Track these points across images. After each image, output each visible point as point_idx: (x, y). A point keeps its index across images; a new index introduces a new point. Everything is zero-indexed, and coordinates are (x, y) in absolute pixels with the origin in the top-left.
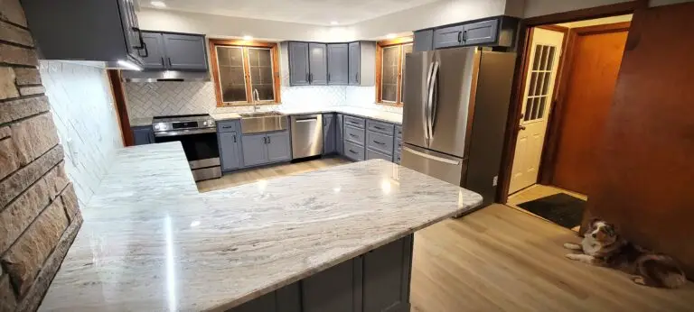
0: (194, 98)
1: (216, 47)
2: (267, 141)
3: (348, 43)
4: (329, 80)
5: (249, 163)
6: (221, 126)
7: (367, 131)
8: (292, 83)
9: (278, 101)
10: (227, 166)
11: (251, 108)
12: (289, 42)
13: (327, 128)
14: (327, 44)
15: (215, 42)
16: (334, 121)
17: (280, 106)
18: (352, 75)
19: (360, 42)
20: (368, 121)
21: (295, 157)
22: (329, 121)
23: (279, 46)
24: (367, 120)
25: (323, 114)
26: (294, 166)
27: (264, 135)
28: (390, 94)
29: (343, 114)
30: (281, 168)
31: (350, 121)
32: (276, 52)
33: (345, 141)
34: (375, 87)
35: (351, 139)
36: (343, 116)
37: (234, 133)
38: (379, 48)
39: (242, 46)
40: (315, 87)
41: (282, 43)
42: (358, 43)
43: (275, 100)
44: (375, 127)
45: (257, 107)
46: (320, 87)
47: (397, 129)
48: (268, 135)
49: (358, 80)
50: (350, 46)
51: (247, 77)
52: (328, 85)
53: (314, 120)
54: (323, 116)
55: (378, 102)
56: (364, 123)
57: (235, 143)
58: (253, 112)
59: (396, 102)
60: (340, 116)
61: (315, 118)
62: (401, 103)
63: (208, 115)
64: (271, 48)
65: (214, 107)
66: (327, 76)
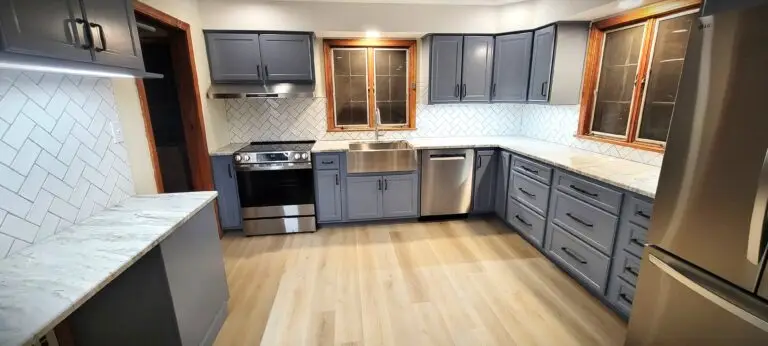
0: (300, 120)
1: (332, 49)
2: (382, 186)
3: (533, 31)
4: (493, 94)
5: (354, 215)
6: (318, 160)
7: (555, 192)
8: (433, 100)
9: (411, 127)
10: (323, 218)
11: (373, 134)
12: (432, 36)
13: (481, 172)
14: (495, 36)
15: (330, 43)
16: (494, 160)
17: (413, 134)
18: (536, 87)
20: (557, 172)
21: (423, 214)
22: (486, 160)
23: (419, 43)
24: (554, 170)
25: (476, 150)
26: (420, 228)
29: (512, 153)
30: (400, 228)
31: (523, 167)
32: (415, 53)
33: (510, 199)
34: (579, 106)
35: (521, 197)
36: (510, 156)
37: (336, 172)
38: (597, 32)
39: (367, 47)
40: (471, 106)
41: (424, 39)
42: (552, 28)
43: (407, 124)
44: (572, 187)
45: (380, 133)
46: (478, 105)
47: (632, 202)
48: (385, 177)
49: (545, 95)
50: (536, 35)
51: (371, 91)
52: (491, 102)
53: (462, 158)
54: (476, 153)
55: (584, 134)
56: (549, 174)
57: (338, 187)
58: (374, 141)
59: (625, 137)
60: (505, 155)
61: (464, 156)
62: (637, 139)
63: (313, 142)
64: (407, 47)
65: (323, 131)
66: (491, 88)
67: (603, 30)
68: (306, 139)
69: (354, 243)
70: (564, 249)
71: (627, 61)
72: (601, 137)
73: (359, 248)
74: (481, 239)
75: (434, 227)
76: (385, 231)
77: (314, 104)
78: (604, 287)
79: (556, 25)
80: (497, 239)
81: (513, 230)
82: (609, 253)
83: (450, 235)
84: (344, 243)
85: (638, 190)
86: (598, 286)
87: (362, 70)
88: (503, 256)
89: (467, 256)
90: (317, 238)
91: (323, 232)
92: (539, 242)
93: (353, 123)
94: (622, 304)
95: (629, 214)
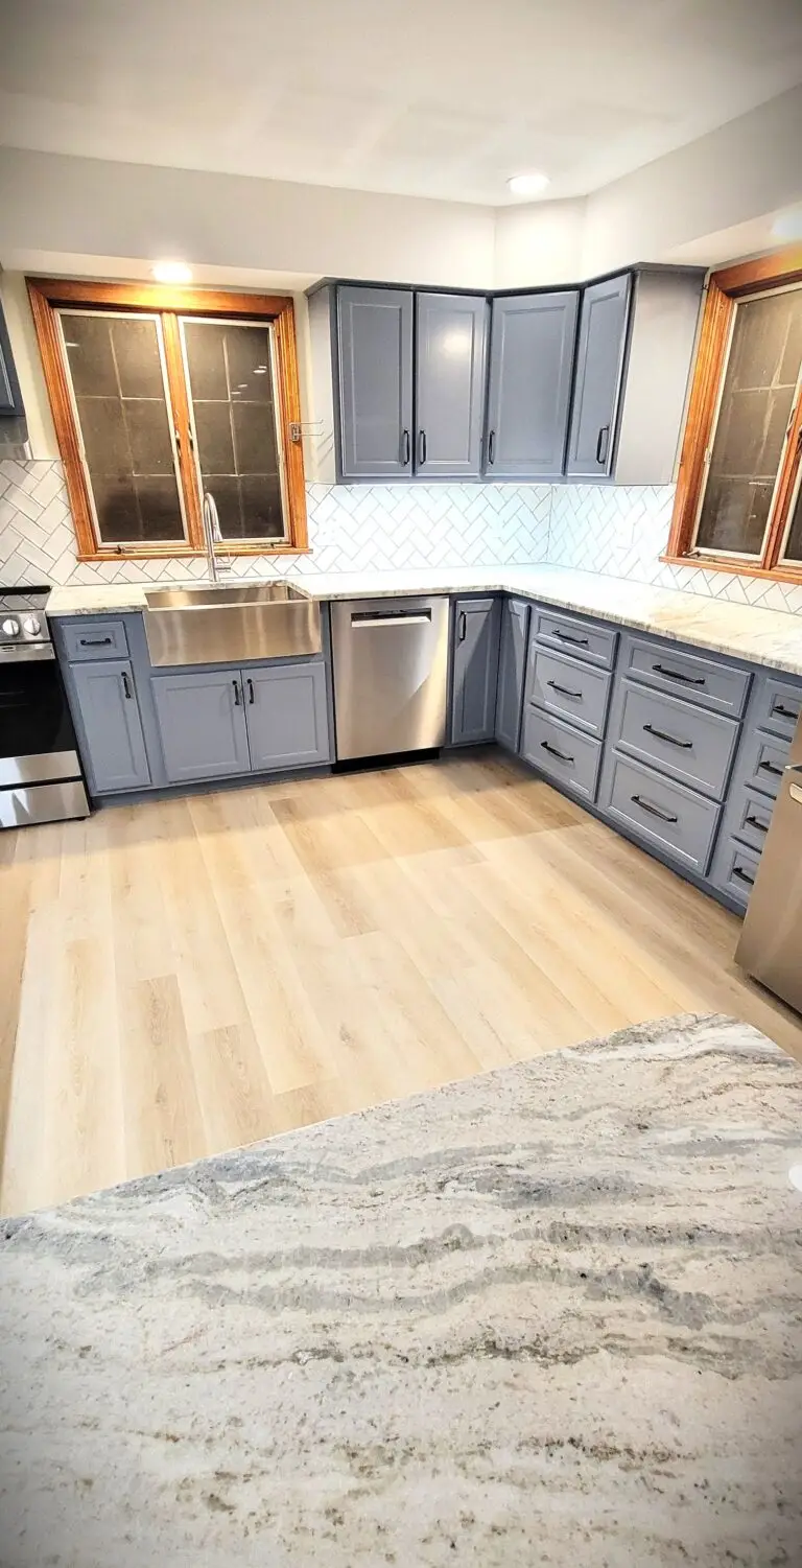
1: (57, 313)
2: (243, 695)
3: (580, 289)
4: (487, 456)
5: (182, 770)
6: (71, 637)
7: (622, 682)
8: (347, 472)
9: (297, 544)
10: (102, 783)
11: (200, 566)
12: (337, 285)
13: (465, 652)
14: (491, 297)
15: (48, 292)
16: (493, 625)
17: (304, 562)
18: (583, 442)
19: (632, 273)
20: (628, 639)
21: (342, 756)
22: (476, 623)
23: (301, 304)
24: (622, 635)
25: (454, 598)
26: (339, 786)
27: (235, 675)
28: (733, 517)
29: (532, 603)
30: (292, 791)
31: (557, 634)
32: (292, 336)
33: (527, 706)
34: (672, 488)
35: (553, 702)
36: (530, 610)
37: (125, 666)
38: (720, 298)
39: (160, 311)
40: (437, 488)
41: (312, 294)
42: (624, 279)
43: (286, 538)
44: (658, 668)
45: (219, 562)
46: (454, 488)
47: (767, 689)
48: (248, 674)
49: (605, 458)
50: (586, 301)
51: (185, 445)
52: (485, 478)
53: (425, 619)
54: (453, 606)
55: (680, 555)
56: (611, 645)
57: (131, 704)
58: (206, 583)
59: (759, 558)
60: (518, 607)
61: (428, 613)
62: (782, 561)
63: (45, 590)
64: (271, 318)
65: (69, 560)
66: (483, 440)
67: (732, 294)
68: (23, 584)
69: (191, 832)
70: (636, 799)
71: (776, 377)
72: (713, 559)
73: (205, 842)
74: (469, 799)
75: (370, 781)
76: (260, 799)
77: (29, 482)
78: (705, 863)
79: (635, 275)
80: (506, 797)
81: (535, 774)
82: (719, 796)
83: (407, 796)
84: (166, 834)
85: (779, 663)
86: (695, 861)
87: (152, 384)
88: (518, 828)
89: (445, 834)
90: (98, 828)
91: (106, 816)
92: (587, 793)
93: (147, 537)
94: (736, 887)
95: (761, 714)
